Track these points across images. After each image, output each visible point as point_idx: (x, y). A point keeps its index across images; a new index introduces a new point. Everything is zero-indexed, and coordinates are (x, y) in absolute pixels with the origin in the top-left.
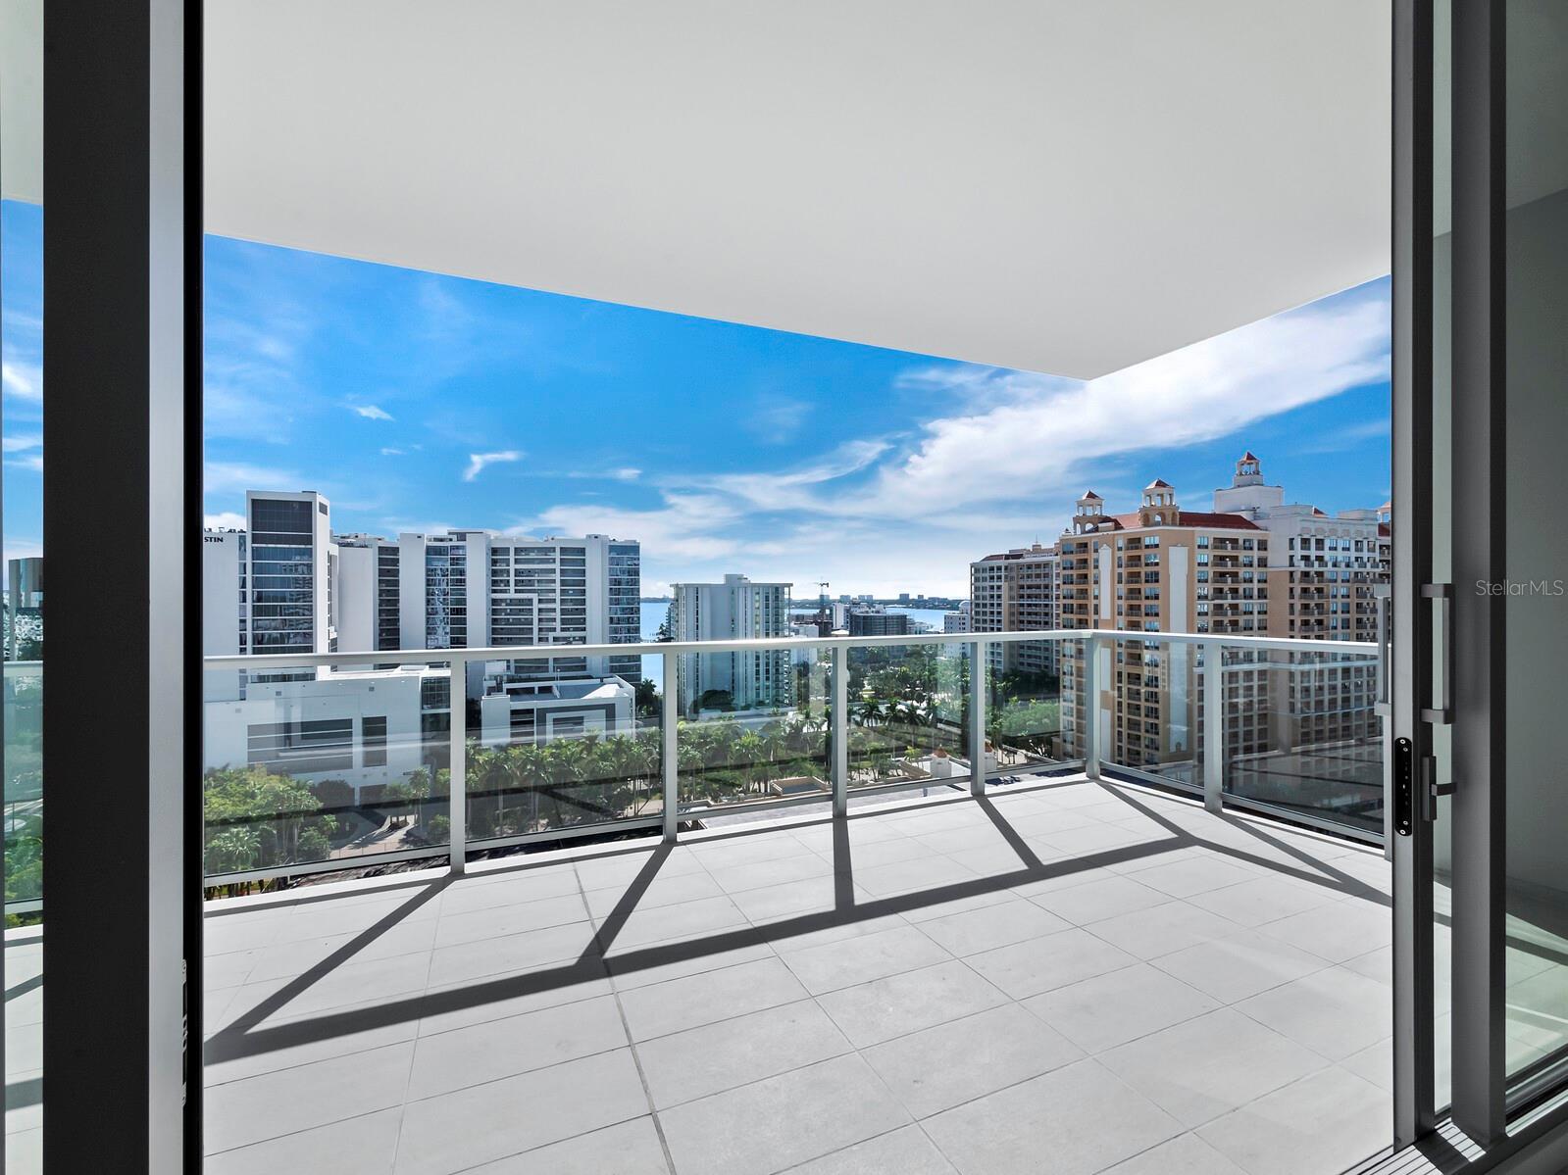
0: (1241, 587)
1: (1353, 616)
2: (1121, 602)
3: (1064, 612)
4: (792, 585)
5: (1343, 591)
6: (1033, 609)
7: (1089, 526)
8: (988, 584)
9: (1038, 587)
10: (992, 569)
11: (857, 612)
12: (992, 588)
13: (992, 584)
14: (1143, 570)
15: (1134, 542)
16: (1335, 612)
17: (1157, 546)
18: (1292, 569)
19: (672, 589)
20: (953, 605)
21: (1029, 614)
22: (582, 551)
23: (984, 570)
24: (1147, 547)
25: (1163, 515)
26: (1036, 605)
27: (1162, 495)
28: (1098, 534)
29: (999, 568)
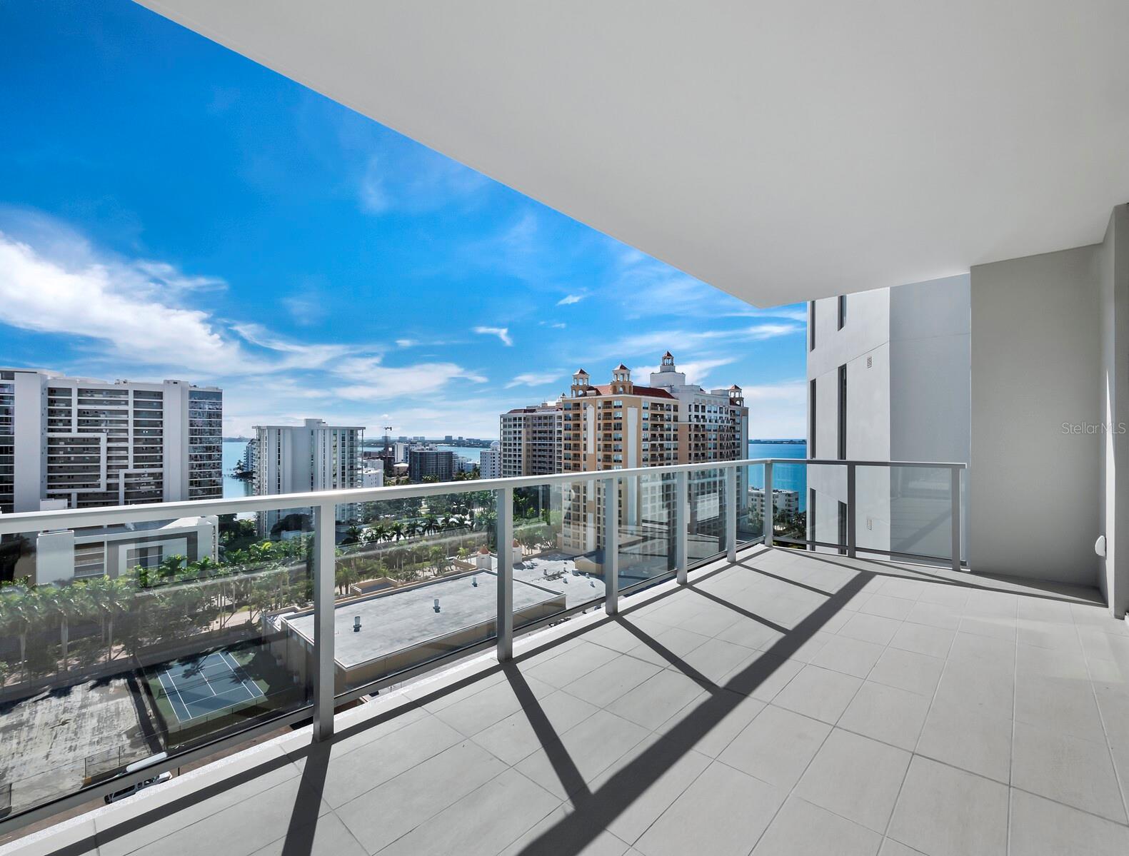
0: (665, 433)
1: (718, 451)
2: (600, 442)
3: (565, 449)
4: (365, 428)
5: (714, 436)
6: (543, 447)
7: (581, 392)
8: (512, 429)
9: (545, 432)
10: (515, 419)
11: (415, 449)
12: (515, 432)
13: (515, 429)
14: (613, 422)
15: (608, 404)
16: (710, 449)
17: (621, 407)
18: (690, 423)
19: (255, 430)
20: (486, 444)
21: (540, 450)
22: (160, 395)
23: (510, 420)
24: (615, 407)
25: (624, 387)
26: (544, 444)
27: (623, 375)
28: (586, 397)
29: (520, 419)
